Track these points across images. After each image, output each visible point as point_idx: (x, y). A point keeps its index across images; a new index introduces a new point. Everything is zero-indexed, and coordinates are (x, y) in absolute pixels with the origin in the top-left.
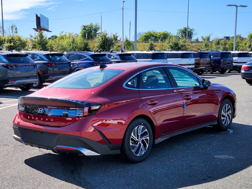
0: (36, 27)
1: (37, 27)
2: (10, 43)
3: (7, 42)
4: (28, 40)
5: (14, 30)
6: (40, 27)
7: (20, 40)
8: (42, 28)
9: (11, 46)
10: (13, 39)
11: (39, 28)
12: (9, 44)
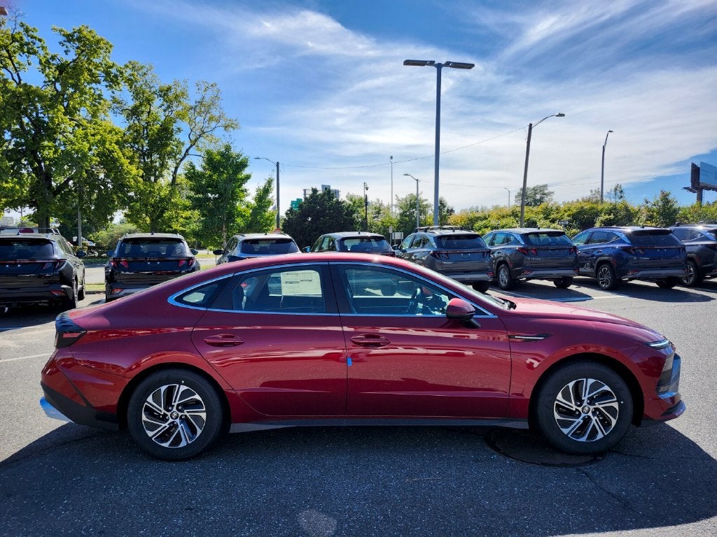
0: (689, 185)
1: (693, 185)
2: (610, 215)
3: (605, 214)
4: (642, 208)
5: (619, 194)
6: (699, 185)
7: (626, 209)
8: (701, 185)
9: (610, 220)
10: (615, 209)
11: (696, 185)
12: (607, 217)
